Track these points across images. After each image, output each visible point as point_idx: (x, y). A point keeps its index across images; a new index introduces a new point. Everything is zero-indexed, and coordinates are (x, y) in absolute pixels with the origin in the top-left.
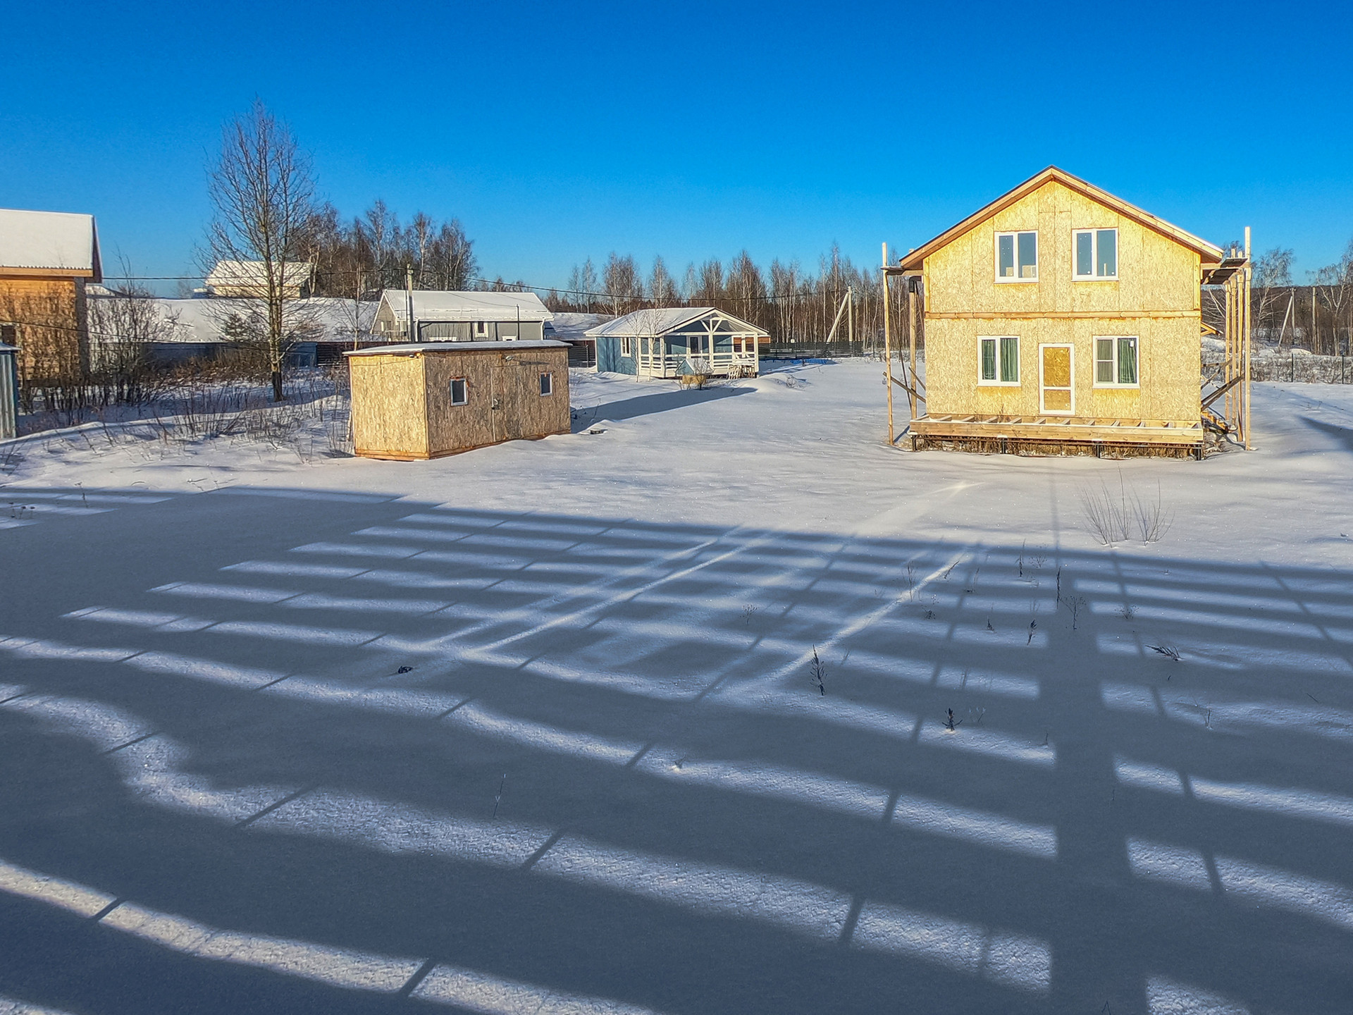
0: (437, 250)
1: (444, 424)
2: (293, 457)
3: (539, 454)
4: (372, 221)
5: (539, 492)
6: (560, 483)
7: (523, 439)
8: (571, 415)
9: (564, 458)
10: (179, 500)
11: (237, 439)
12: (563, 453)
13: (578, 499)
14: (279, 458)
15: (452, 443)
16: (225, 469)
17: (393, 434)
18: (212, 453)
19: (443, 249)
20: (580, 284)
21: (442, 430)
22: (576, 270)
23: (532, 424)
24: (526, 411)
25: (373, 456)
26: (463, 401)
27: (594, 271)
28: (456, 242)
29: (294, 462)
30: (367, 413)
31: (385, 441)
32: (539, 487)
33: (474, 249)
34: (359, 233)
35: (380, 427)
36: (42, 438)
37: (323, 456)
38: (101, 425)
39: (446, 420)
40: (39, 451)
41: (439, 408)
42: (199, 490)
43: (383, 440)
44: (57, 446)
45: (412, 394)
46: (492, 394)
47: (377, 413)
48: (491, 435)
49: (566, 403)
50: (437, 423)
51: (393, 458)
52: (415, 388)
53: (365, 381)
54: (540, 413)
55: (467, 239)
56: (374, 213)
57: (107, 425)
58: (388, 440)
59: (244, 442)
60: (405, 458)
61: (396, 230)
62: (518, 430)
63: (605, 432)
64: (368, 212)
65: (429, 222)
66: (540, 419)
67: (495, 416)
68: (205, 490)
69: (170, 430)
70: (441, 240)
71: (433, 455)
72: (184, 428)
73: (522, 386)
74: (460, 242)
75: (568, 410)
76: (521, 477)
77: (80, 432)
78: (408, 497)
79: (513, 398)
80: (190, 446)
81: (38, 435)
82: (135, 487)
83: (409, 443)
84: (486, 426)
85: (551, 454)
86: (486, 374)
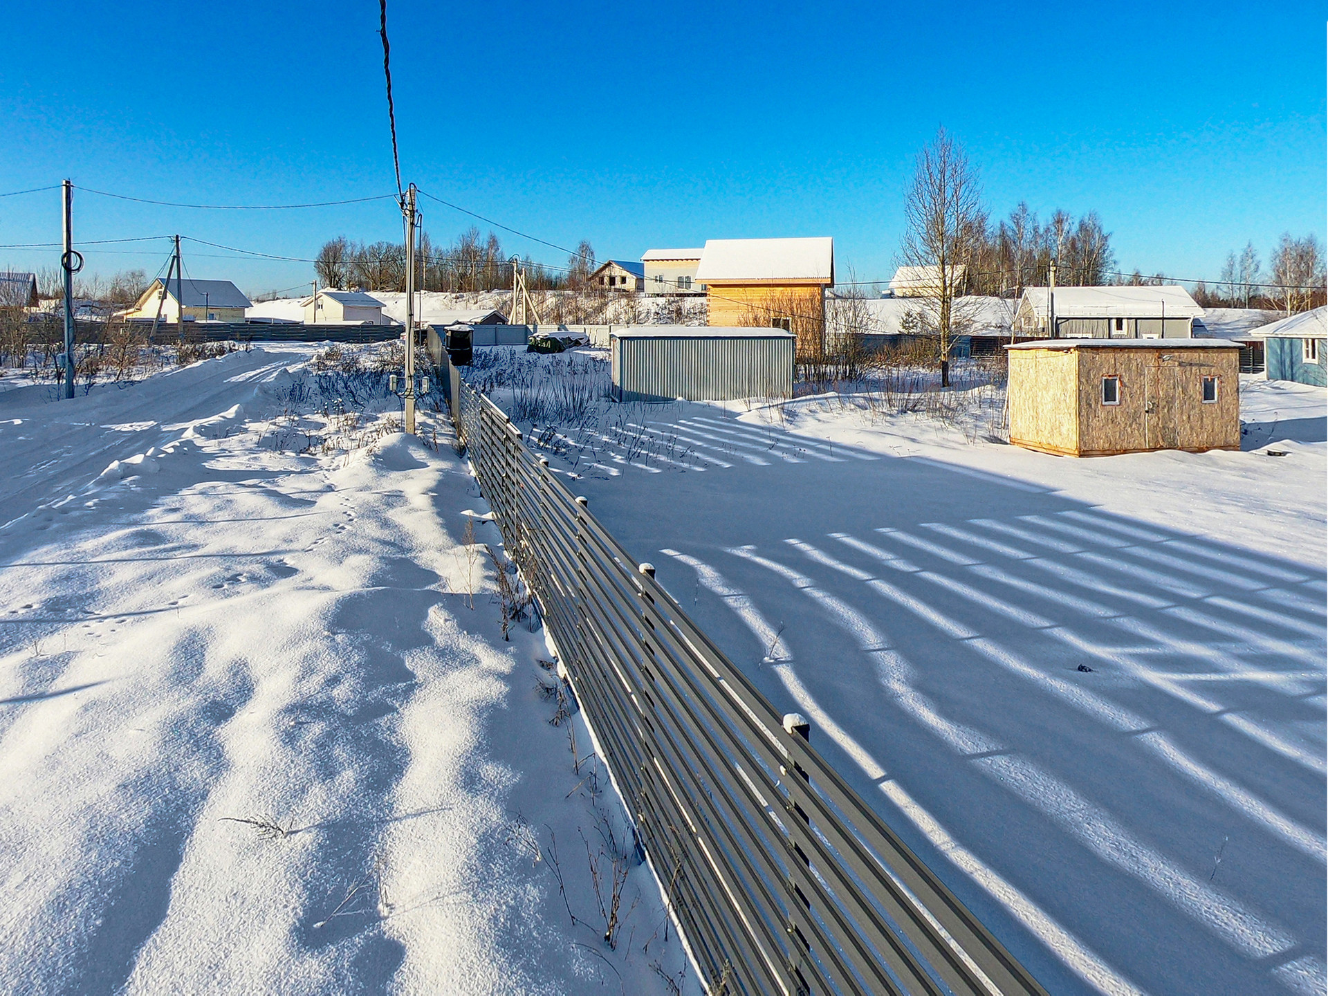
0: (1073, 245)
1: (1095, 423)
2: (961, 437)
3: (1203, 470)
4: (1014, 222)
5: (1208, 513)
6: (1236, 508)
7: (1180, 449)
8: (1241, 429)
9: (1236, 478)
10: (884, 460)
11: (920, 416)
12: (1233, 472)
13: (1262, 532)
14: (951, 436)
15: (1102, 444)
16: (913, 440)
17: (1045, 427)
18: (903, 425)
19: (1079, 245)
20: (1236, 275)
21: (1092, 428)
22: (1232, 257)
23: (1192, 434)
24: (1185, 418)
25: (1026, 446)
26: (1115, 400)
27: (1257, 258)
28: (1093, 236)
29: (961, 442)
30: (1021, 404)
31: (1037, 434)
32: (1209, 508)
33: (1111, 243)
34: (1003, 235)
35: (1033, 419)
36: (806, 400)
37: (984, 440)
38: (837, 395)
39: (1097, 419)
40: (804, 410)
41: (1090, 406)
42: (898, 455)
43: (1035, 432)
44: (813, 408)
45: (1064, 390)
46: (1146, 395)
47: (1031, 405)
48: (1143, 440)
49: (1235, 414)
50: (1088, 421)
51: (1045, 451)
52: (1067, 384)
53: (1021, 373)
54: (1202, 422)
55: (1105, 232)
56: (1017, 215)
57: (840, 395)
58: (1040, 432)
59: (923, 419)
60: (1057, 452)
61: (1036, 229)
62: (1174, 438)
63: (1288, 455)
64: (1011, 215)
65: (1067, 218)
66: (1201, 429)
67: (1149, 420)
68: (902, 456)
69: (876, 404)
70: (1078, 236)
71: (1083, 454)
72: (884, 403)
73: (1180, 389)
74: (1097, 235)
75: (1237, 421)
76: (1184, 492)
77: (826, 398)
78: (1063, 491)
79: (1170, 402)
80: (889, 418)
81: (804, 398)
82: (859, 445)
83: (1059, 438)
84: (1138, 430)
85: (1218, 472)
86: (1140, 374)
